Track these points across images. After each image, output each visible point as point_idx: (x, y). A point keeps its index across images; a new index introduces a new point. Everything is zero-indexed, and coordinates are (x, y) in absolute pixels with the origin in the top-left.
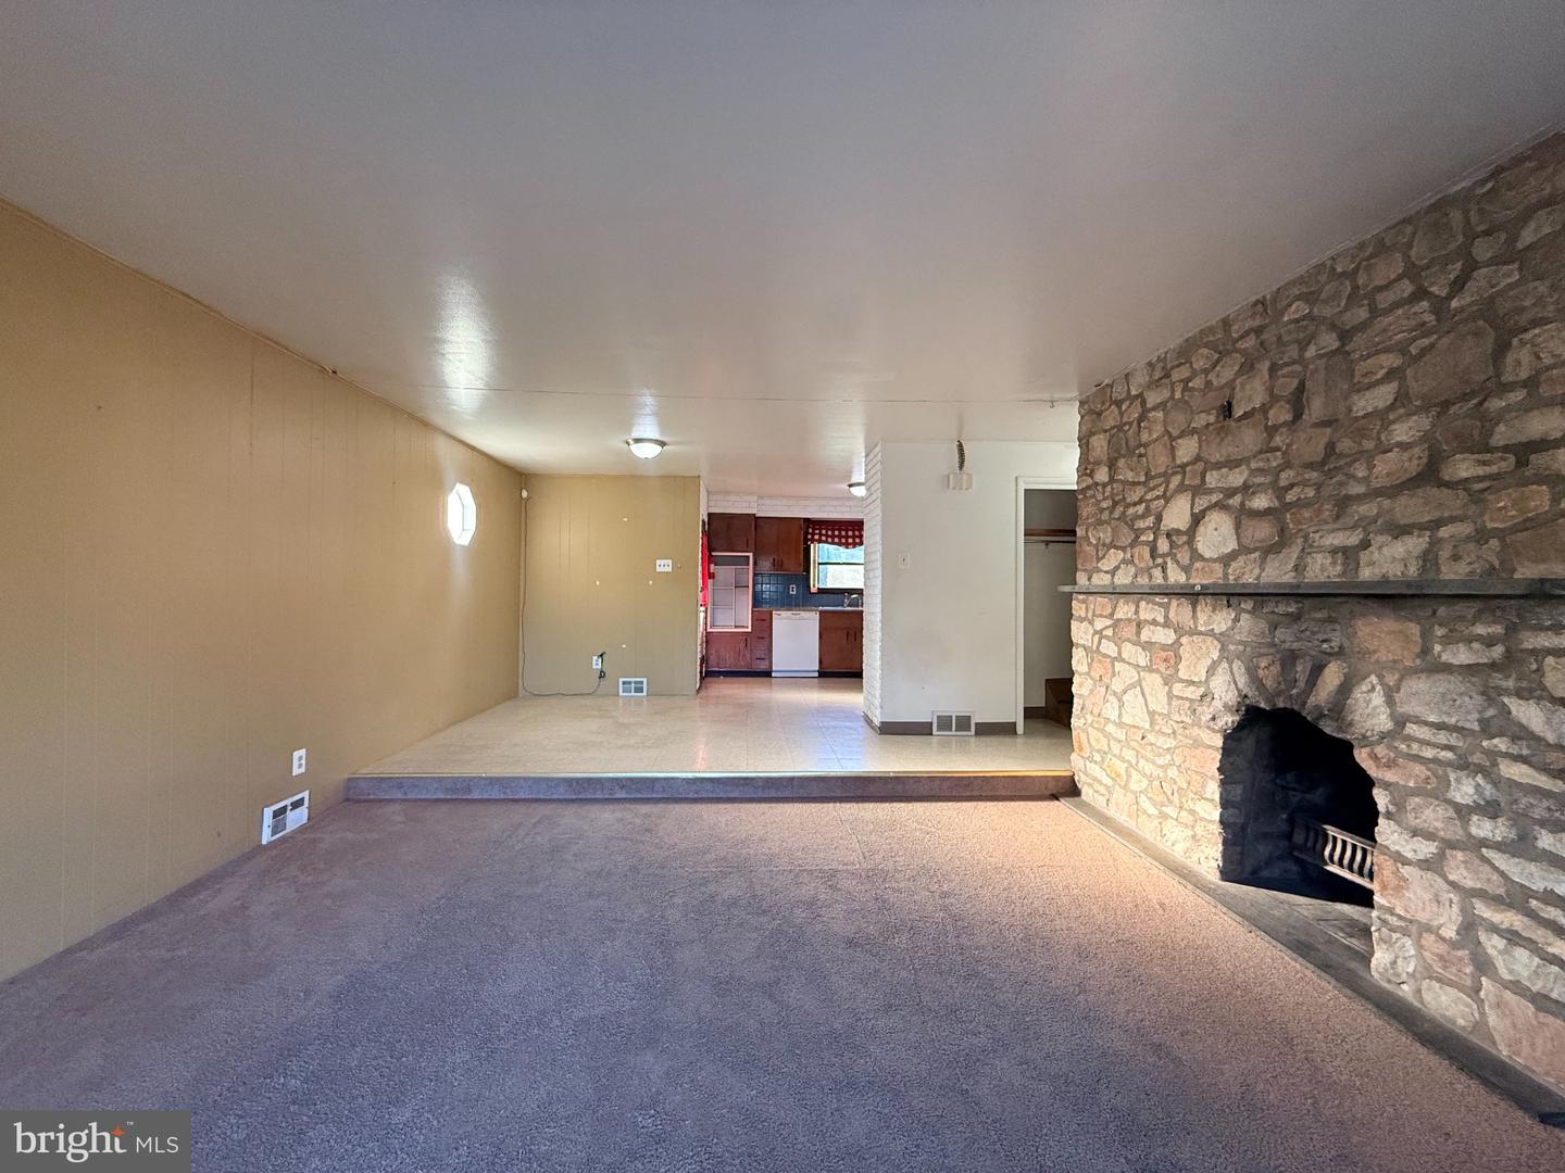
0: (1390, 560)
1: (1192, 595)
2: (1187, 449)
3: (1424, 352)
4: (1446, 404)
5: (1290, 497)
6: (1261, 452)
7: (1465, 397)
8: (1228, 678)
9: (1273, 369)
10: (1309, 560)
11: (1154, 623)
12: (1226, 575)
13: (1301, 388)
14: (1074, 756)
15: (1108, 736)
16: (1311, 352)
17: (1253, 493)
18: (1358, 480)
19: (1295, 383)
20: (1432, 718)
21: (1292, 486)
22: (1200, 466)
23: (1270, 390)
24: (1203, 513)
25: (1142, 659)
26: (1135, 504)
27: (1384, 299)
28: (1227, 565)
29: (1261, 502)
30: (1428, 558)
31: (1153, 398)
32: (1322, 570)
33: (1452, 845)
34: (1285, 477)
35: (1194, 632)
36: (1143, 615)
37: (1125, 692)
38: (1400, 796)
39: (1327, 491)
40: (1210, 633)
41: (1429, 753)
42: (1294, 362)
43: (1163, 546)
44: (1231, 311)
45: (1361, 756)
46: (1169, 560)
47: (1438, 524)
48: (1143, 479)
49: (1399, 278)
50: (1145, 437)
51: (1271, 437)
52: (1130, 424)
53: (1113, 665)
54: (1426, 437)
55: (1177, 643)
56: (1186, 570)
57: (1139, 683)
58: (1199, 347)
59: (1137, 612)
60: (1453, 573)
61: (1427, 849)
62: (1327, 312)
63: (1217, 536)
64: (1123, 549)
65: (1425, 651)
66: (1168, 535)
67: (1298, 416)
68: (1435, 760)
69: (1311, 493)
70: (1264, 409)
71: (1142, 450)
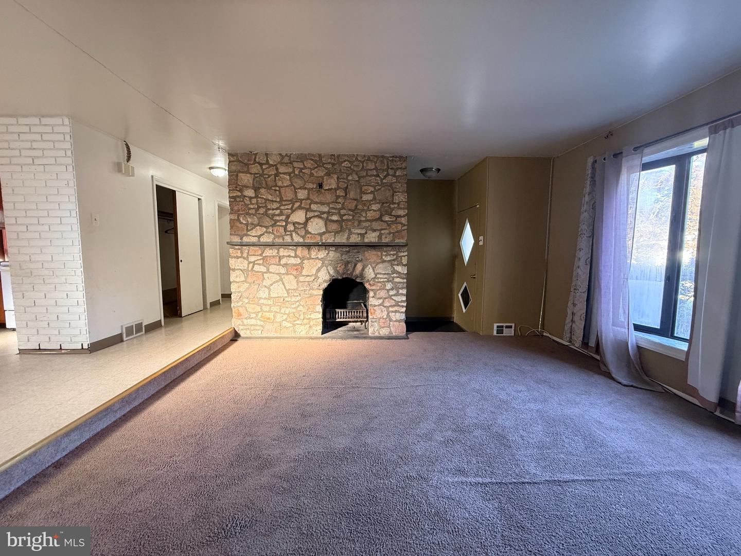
0: (372, 237)
1: (309, 246)
2: (302, 194)
3: (379, 189)
4: (383, 203)
5: (344, 218)
6: (333, 202)
7: (386, 203)
8: (326, 271)
9: (338, 178)
10: (351, 236)
11: (289, 256)
12: (321, 240)
13: (347, 188)
14: (234, 320)
15: (261, 305)
16: (350, 178)
17: (332, 215)
18: (363, 217)
19: (346, 185)
20: (383, 273)
21: (345, 215)
22: (309, 201)
23: (338, 184)
24: (311, 218)
25: (283, 270)
26: (273, 209)
27: (370, 173)
28: (321, 236)
29: (335, 218)
30: (380, 237)
31: (282, 169)
32: (355, 239)
33: (385, 298)
34: (343, 212)
35: (310, 258)
36: (281, 254)
37: (272, 285)
38: (375, 291)
39: (356, 218)
40: (317, 258)
41: (382, 280)
42: (344, 179)
43: (291, 227)
44: (322, 153)
45: (367, 286)
46: (294, 234)
47: (382, 229)
48: (278, 200)
49: (373, 169)
50: (280, 184)
51: (337, 199)
52: (269, 176)
53: (263, 275)
54: (379, 210)
55: (302, 263)
56: (303, 237)
57: (281, 280)
58: (308, 159)
59: (278, 253)
60: (385, 240)
61: (381, 301)
62: (356, 169)
63: (317, 226)
64: (267, 227)
65: (382, 258)
66: (294, 224)
67: (346, 195)
68: (383, 282)
69: (351, 218)
70: (336, 190)
71: (277, 189)
